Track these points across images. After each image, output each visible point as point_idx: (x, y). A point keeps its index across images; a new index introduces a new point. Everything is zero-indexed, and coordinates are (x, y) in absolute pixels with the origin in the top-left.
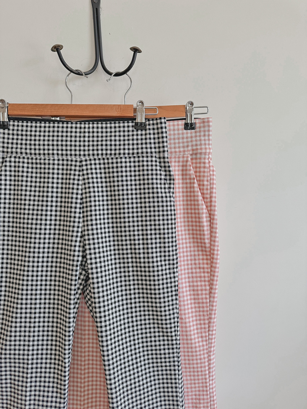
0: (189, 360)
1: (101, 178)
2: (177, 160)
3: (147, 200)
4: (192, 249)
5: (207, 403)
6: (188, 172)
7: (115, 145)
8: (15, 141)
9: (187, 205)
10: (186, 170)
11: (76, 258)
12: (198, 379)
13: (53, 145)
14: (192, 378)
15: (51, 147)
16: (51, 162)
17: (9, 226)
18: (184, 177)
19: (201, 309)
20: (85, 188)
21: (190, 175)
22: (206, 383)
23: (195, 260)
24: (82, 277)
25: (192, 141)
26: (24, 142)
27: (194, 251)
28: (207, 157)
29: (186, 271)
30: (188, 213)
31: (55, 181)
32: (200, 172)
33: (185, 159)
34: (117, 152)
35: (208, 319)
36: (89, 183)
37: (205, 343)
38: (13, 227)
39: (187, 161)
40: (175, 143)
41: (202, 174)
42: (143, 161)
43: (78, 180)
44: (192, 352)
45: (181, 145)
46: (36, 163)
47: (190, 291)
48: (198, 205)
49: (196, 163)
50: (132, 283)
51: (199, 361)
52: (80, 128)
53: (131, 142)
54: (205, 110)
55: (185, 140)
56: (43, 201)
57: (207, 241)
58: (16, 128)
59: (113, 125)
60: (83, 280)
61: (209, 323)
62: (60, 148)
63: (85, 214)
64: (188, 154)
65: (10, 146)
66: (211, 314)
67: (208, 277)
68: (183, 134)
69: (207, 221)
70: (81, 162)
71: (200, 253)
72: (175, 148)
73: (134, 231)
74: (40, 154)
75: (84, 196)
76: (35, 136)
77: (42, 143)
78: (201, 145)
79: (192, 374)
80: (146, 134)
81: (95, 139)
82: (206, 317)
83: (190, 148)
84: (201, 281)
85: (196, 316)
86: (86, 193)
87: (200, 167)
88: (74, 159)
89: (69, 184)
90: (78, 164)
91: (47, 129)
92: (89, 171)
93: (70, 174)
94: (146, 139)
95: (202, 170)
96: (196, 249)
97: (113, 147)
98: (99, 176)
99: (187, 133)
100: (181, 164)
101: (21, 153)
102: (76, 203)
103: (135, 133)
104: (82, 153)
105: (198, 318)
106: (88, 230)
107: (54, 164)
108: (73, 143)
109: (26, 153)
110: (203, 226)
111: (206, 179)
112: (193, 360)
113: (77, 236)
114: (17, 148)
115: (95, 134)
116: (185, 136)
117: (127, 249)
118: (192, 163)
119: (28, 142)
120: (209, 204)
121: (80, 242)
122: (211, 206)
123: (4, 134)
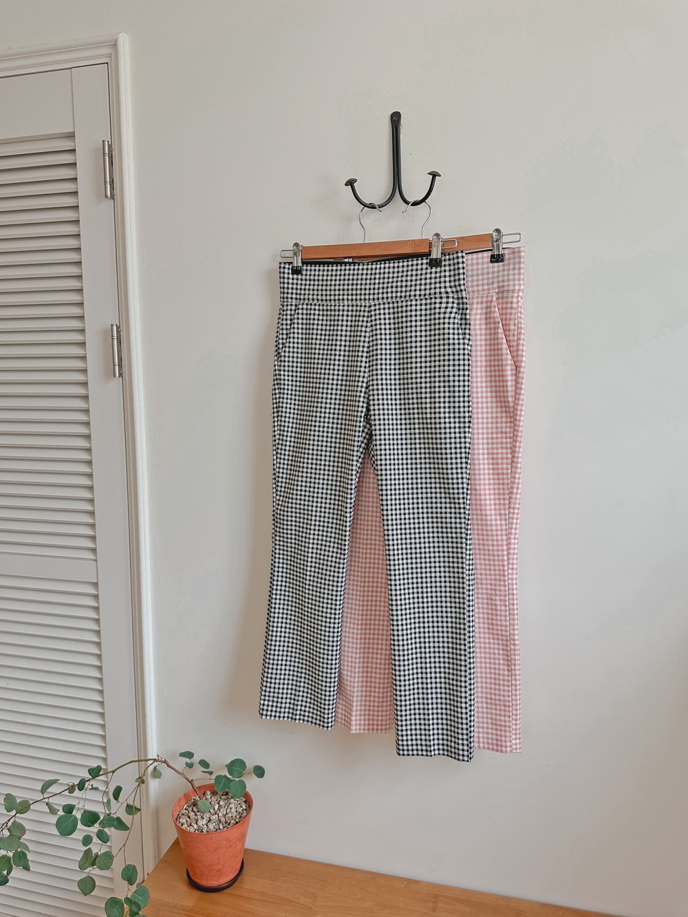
0: (483, 540)
1: (390, 324)
2: (480, 300)
3: (437, 348)
4: (494, 410)
5: (505, 596)
6: (492, 315)
7: (406, 287)
8: (307, 287)
10: (490, 312)
11: (360, 409)
12: (494, 565)
13: (344, 290)
14: (487, 562)
16: (340, 307)
18: (488, 321)
19: (501, 481)
20: (372, 336)
21: (494, 318)
22: (504, 570)
23: (497, 423)
24: (366, 430)
25: (498, 277)
26: (316, 288)
27: (497, 412)
29: (485, 436)
30: (490, 366)
31: (344, 328)
32: (506, 314)
33: (490, 299)
34: (408, 294)
35: (509, 494)
36: (377, 329)
37: (503, 522)
39: (491, 302)
41: (508, 316)
42: (435, 303)
43: (366, 327)
44: (487, 530)
45: (485, 282)
46: (327, 310)
47: (488, 459)
48: (502, 355)
50: (417, 441)
51: (495, 543)
52: (372, 269)
53: (423, 282)
54: (517, 238)
55: (491, 276)
57: (510, 399)
58: (308, 273)
59: (405, 264)
60: (367, 434)
61: (510, 498)
62: (349, 292)
63: (371, 363)
64: (493, 293)
65: (302, 292)
66: (512, 488)
67: (511, 443)
68: (488, 268)
69: (512, 375)
70: (370, 306)
71: (504, 415)
72: (478, 286)
73: (421, 383)
74: (330, 300)
75: (371, 344)
76: (327, 280)
77: (333, 288)
78: (508, 280)
79: (487, 557)
80: (441, 272)
81: (386, 280)
82: (506, 492)
83: (495, 285)
84: (502, 448)
85: (494, 489)
86: (373, 341)
87: (506, 308)
88: (363, 304)
89: (358, 331)
90: (367, 309)
91: (338, 273)
92: (378, 317)
93: (358, 321)
94: (440, 277)
95: (509, 311)
96: (499, 410)
97: (404, 289)
98: (387, 321)
99: (493, 267)
100: (484, 305)
101: (313, 300)
102: (363, 352)
103: (429, 271)
104: (371, 297)
105: (497, 492)
106: (373, 380)
107: (343, 310)
108: (363, 287)
109: (318, 300)
110: (507, 381)
111: (512, 322)
112: (488, 540)
113: (362, 387)
114: (308, 294)
115: (386, 275)
116: (491, 270)
117: (413, 404)
118: (498, 304)
119: (320, 288)
120: (515, 354)
121: (365, 393)
122: (517, 356)
123: (297, 279)
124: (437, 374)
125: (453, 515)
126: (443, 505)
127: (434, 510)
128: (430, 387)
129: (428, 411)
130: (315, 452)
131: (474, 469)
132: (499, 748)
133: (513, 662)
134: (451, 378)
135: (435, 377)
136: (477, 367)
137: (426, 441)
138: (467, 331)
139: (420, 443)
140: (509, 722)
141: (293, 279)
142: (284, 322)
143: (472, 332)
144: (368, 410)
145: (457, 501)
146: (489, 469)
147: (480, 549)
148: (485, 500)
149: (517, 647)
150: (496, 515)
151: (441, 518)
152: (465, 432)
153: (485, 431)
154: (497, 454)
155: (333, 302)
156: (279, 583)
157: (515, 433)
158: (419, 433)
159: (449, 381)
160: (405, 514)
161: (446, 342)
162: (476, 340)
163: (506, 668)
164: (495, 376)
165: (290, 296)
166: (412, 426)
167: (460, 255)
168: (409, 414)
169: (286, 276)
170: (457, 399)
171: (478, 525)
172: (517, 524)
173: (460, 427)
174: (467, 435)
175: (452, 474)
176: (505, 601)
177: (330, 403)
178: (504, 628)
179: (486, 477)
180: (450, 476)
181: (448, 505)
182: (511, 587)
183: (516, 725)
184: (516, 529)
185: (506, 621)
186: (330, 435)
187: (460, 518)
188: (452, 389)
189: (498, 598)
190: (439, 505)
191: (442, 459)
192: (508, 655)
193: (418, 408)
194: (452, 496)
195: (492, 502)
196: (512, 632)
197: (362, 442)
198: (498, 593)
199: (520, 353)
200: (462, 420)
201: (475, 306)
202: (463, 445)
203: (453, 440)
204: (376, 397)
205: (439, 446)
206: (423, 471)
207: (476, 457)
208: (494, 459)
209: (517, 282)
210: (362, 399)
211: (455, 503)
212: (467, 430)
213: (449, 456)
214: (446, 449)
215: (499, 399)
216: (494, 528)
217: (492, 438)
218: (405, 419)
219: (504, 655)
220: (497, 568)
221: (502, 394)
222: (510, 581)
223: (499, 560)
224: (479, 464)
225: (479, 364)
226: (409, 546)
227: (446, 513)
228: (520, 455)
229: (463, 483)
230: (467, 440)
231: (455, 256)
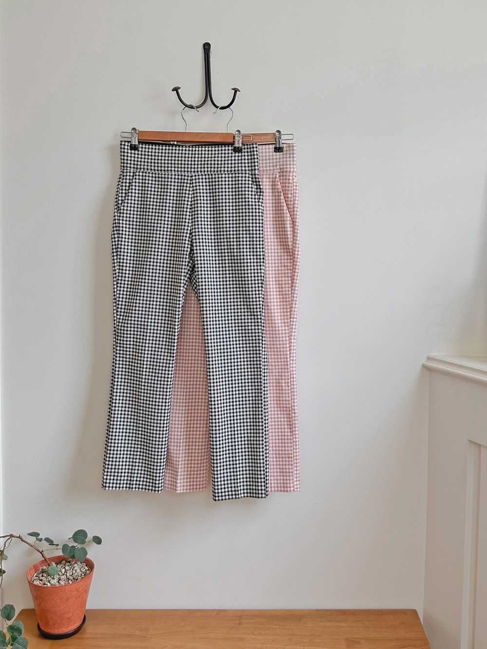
0: (273, 341)
1: (206, 189)
2: (268, 176)
3: (241, 207)
4: (279, 251)
5: (288, 379)
6: (276, 187)
7: (218, 164)
8: (143, 160)
9: (276, 214)
10: (275, 185)
11: (186, 249)
13: (171, 164)
14: (276, 357)
15: (170, 165)
16: (170, 176)
17: (136, 225)
18: (274, 191)
19: (285, 300)
20: (194, 197)
21: (278, 189)
22: (287, 362)
24: (190, 265)
25: (279, 162)
26: (150, 161)
27: (281, 252)
28: (291, 174)
29: (274, 269)
30: (276, 221)
31: (172, 191)
32: (285, 187)
33: (274, 176)
34: (219, 169)
35: (290, 308)
36: (197, 193)
37: (287, 328)
38: (139, 225)
39: (276, 178)
40: (266, 163)
41: (287, 188)
42: (238, 177)
43: (189, 191)
44: (276, 334)
45: (271, 164)
46: (159, 177)
47: (276, 284)
48: (283, 214)
49: (283, 179)
50: (227, 272)
51: (281, 342)
52: (192, 151)
53: (230, 162)
54: (291, 137)
55: (275, 161)
56: (163, 206)
57: (290, 243)
58: (144, 150)
59: (217, 149)
60: (190, 267)
61: (291, 311)
62: (176, 166)
63: (193, 217)
64: (277, 172)
65: (139, 163)
66: (292, 304)
67: (291, 273)
68: (273, 155)
69: (290, 227)
70: (192, 177)
71: (286, 254)
72: (266, 167)
73: (230, 231)
74: (161, 170)
75: (193, 203)
76: (158, 156)
77: (163, 162)
78: (286, 165)
79: (276, 353)
80: (242, 156)
81: (203, 159)
82: (288, 307)
83: (278, 167)
84: (285, 277)
85: (280, 305)
86: (194, 201)
87: (286, 183)
88: (187, 175)
89: (182, 193)
90: (189, 178)
91: (167, 151)
92: (198, 184)
93: (183, 186)
94: (241, 160)
95: (287, 185)
96: (282, 251)
97: (216, 166)
98: (205, 188)
99: (276, 155)
100: (271, 180)
101: (148, 169)
102: (187, 208)
103: (233, 155)
104: (193, 170)
105: (282, 307)
106: (195, 229)
107: (171, 178)
108: (186, 162)
109: (151, 170)
110: (287, 231)
111: (290, 192)
113: (187, 233)
114: (144, 165)
115: (203, 156)
116: (275, 157)
117: (224, 246)
118: (280, 180)
119: (153, 161)
120: (292, 213)
121: (189, 237)
122: (294, 214)
123: (135, 154)
124: (241, 225)
125: (253, 324)
126: (246, 317)
127: (240, 321)
128: (236, 234)
129: (235, 250)
130: (150, 281)
131: (267, 292)
132: (286, 489)
133: (294, 425)
134: (251, 229)
135: (239, 227)
136: (267, 221)
137: (234, 272)
138: (261, 197)
139: (229, 274)
140: (292, 468)
141: (131, 153)
142: (124, 184)
143: (264, 198)
144: (192, 250)
145: (255, 314)
146: (276, 291)
147: (271, 348)
148: (274, 313)
149: (296, 415)
150: (281, 323)
151: (245, 326)
152: (260, 266)
153: (273, 265)
154: (282, 281)
155: (163, 172)
156: (119, 384)
157: (294, 267)
158: (229, 267)
159: (249, 230)
160: (219, 324)
161: (247, 203)
162: (266, 203)
163: (289, 430)
164: (279, 228)
165: (129, 165)
166: (224, 262)
167: (255, 146)
168: (222, 253)
169: (126, 151)
170: (255, 243)
171: (269, 331)
172: (295, 329)
173: (257, 262)
174: (262, 267)
175: (252, 294)
176: (288, 383)
177: (162, 245)
178: (287, 402)
179: (275, 297)
180: (251, 296)
181: (249, 317)
182: (292, 372)
183: (297, 470)
184: (295, 332)
185: (289, 397)
186: (161, 268)
187: (258, 326)
188: (251, 236)
189: (283, 381)
190: (243, 317)
191: (245, 284)
192: (290, 421)
193: (228, 249)
194: (252, 310)
195: (279, 314)
196: (293, 404)
197: (187, 273)
198: (283, 378)
199: (295, 213)
200: (258, 257)
201: (264, 180)
202: (259, 275)
203: (253, 271)
204: (198, 241)
205: (243, 275)
206: (232, 293)
207: (268, 283)
208: (280, 284)
209: (292, 166)
210: (187, 242)
211: (254, 315)
212: (262, 264)
213: (250, 282)
214: (248, 277)
215: (282, 243)
216: (280, 332)
217: (278, 270)
218: (219, 257)
219: (287, 421)
220: (282, 360)
221: (284, 240)
222: (291, 369)
223: (284, 355)
224: (270, 288)
225: (268, 219)
226: (222, 347)
227: (248, 323)
228: (298, 281)
229: (259, 301)
230: (262, 271)
231: (251, 146)
